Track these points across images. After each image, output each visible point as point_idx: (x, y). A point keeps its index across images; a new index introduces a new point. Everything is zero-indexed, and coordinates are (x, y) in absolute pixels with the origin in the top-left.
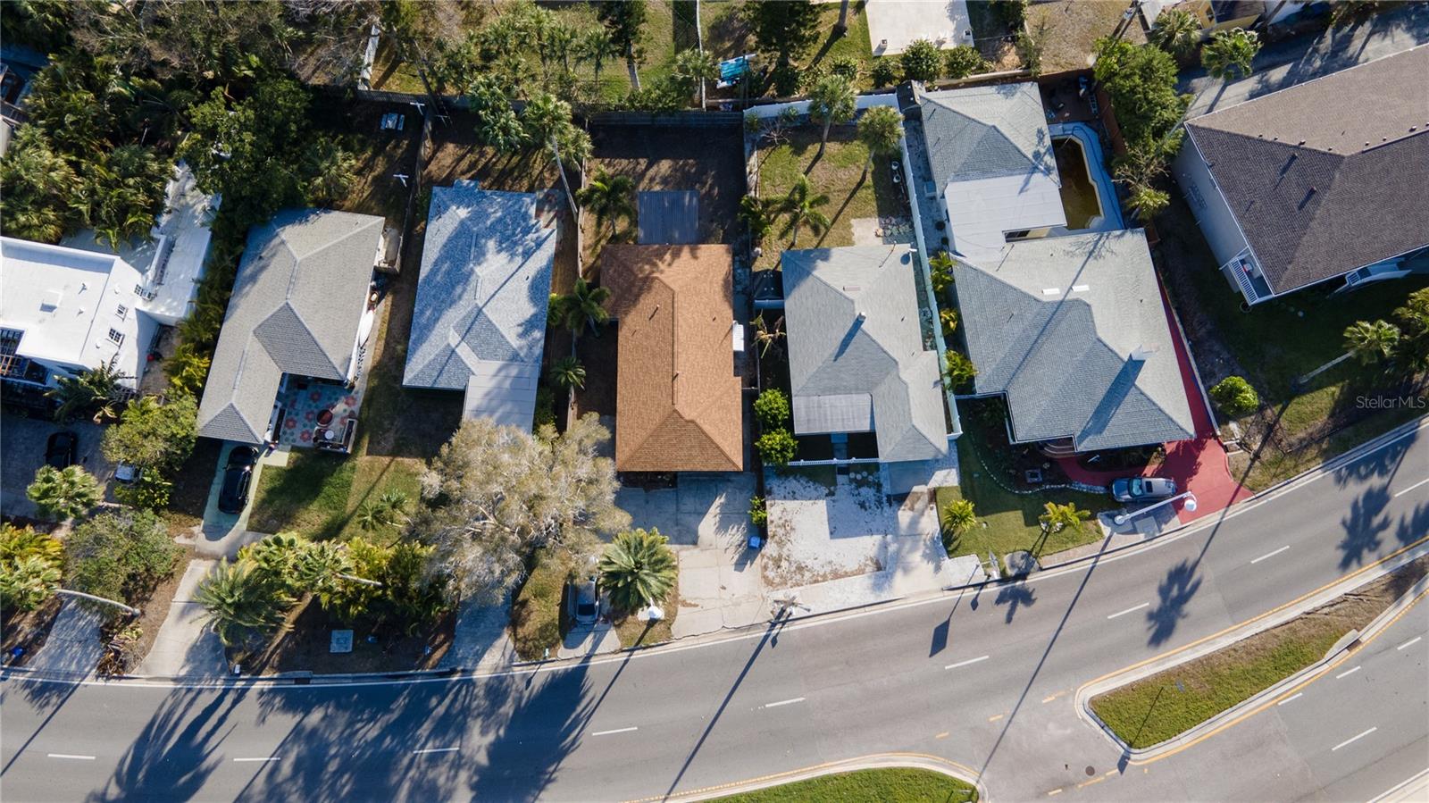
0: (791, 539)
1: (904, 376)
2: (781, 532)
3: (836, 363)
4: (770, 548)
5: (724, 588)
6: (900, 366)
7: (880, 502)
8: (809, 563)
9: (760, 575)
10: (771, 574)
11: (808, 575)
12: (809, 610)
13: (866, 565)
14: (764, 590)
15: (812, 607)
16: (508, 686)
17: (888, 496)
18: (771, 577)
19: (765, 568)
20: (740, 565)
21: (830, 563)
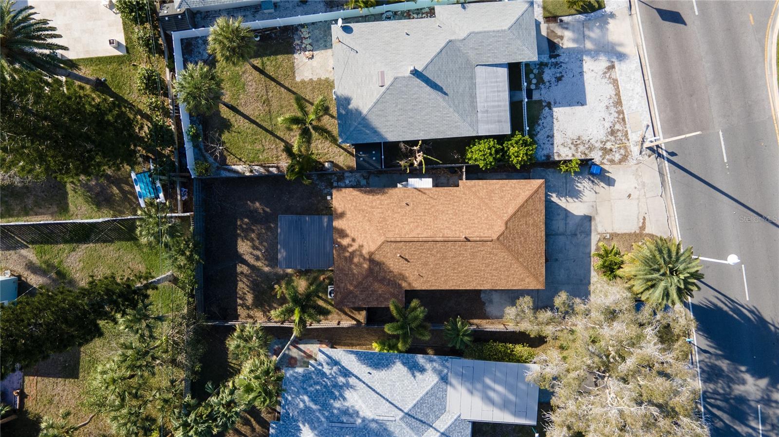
0: (587, 139)
1: (462, 35)
2: (581, 148)
3: (450, 95)
4: (596, 156)
5: (629, 196)
6: (453, 38)
7: (556, 65)
8: (608, 125)
9: (619, 166)
10: (617, 157)
11: (617, 127)
12: (648, 126)
13: (610, 78)
14: (632, 162)
15: (645, 123)
16: (707, 366)
17: (551, 57)
18: (620, 157)
19: (612, 162)
20: (610, 182)
21: (607, 107)
